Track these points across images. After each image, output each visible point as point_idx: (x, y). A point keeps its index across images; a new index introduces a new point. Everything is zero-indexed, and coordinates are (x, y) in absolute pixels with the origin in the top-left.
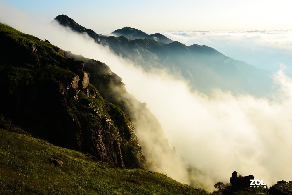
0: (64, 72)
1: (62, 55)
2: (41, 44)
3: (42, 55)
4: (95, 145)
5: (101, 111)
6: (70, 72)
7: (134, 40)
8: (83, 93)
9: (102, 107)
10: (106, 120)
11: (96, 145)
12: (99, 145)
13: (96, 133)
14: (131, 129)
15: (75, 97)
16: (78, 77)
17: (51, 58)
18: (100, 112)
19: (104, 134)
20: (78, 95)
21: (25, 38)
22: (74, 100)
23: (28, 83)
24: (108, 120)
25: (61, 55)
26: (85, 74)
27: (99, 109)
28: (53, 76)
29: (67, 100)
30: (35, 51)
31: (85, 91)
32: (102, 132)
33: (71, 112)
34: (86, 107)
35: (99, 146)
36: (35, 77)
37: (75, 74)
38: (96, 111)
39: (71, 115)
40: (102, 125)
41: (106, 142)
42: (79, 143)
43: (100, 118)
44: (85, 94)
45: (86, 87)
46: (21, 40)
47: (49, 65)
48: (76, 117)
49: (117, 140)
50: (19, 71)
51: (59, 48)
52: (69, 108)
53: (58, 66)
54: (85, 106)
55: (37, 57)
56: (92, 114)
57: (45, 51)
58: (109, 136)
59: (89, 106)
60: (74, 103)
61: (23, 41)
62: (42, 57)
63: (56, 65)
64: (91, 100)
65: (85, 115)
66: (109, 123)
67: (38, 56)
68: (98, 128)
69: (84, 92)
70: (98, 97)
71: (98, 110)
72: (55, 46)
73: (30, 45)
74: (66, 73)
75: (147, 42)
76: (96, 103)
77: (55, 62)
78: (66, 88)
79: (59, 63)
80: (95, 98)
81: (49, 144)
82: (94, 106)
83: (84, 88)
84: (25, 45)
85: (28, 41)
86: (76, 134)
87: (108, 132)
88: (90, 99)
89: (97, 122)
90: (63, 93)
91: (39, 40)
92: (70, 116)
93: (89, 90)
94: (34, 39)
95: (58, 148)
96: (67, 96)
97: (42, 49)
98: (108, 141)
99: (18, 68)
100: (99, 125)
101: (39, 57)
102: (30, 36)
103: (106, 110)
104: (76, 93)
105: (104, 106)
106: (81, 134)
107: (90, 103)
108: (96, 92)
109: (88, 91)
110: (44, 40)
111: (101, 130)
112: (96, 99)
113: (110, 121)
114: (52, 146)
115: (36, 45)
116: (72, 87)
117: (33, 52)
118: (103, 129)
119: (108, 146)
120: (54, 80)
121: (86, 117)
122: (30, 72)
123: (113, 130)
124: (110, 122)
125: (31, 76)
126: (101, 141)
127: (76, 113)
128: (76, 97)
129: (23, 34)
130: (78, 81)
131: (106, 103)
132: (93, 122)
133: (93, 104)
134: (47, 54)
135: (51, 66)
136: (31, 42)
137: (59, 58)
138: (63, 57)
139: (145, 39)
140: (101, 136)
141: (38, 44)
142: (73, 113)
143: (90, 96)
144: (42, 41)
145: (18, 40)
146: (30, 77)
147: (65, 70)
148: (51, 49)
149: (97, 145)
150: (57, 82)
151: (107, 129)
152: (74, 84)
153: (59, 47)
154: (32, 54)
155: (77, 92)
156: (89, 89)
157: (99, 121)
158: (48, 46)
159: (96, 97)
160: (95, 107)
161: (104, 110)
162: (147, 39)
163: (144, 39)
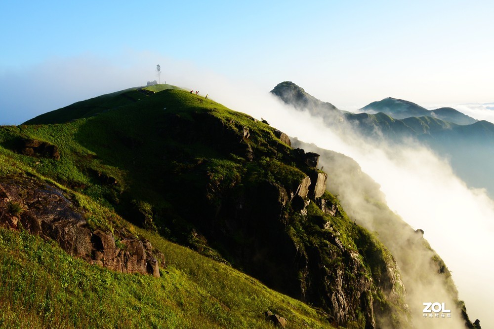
0: (287, 169)
1: (285, 142)
2: (256, 126)
3: (256, 142)
4: (329, 294)
5: (343, 238)
6: (297, 170)
7: (402, 120)
8: (315, 205)
9: (346, 230)
10: (351, 254)
11: (331, 295)
12: (336, 295)
13: (332, 274)
14: (395, 275)
15: (302, 210)
16: (309, 179)
17: (270, 147)
18: (341, 239)
19: (346, 279)
20: (307, 207)
21: (234, 118)
22: (300, 216)
23: (233, 184)
24: (355, 255)
25: (283, 143)
26: (321, 174)
27: (339, 234)
28: (270, 175)
29: (289, 215)
30: (246, 136)
31: (318, 202)
32: (342, 273)
33: (294, 235)
34: (320, 230)
35: (336, 297)
36: (243, 175)
37: (304, 174)
38: (335, 237)
39: (295, 239)
40: (343, 261)
41: (349, 292)
42: (303, 288)
43: (342, 250)
44: (318, 208)
45: (320, 196)
46: (228, 120)
47: (266, 157)
48: (301, 244)
49: (368, 292)
50: (222, 166)
51: (281, 133)
52: (292, 228)
53: (279, 160)
54: (318, 227)
55: (250, 146)
56: (328, 242)
57: (260, 137)
58: (354, 282)
59: (324, 228)
60: (300, 221)
61: (231, 121)
62: (255, 146)
63: (276, 159)
64: (327, 218)
65: (316, 242)
66: (355, 260)
67: (250, 144)
68: (337, 266)
69: (317, 204)
70: (340, 213)
71: (339, 236)
72: (275, 129)
73: (241, 128)
74: (291, 172)
75: (426, 122)
76: (336, 223)
77: (275, 153)
78: (290, 196)
79: (280, 155)
80: (334, 216)
81: (261, 285)
82: (332, 229)
83: (316, 197)
84: (233, 127)
85: (237, 122)
86: (300, 272)
87: (352, 275)
88: (327, 216)
89: (335, 257)
90: (284, 203)
91: (253, 119)
92: (293, 242)
93: (325, 202)
94: (246, 118)
95: (274, 293)
96: (290, 209)
97: (257, 134)
98: (352, 290)
99: (221, 162)
100: (339, 261)
101: (251, 146)
102: (240, 114)
103: (352, 237)
104: (304, 204)
105: (348, 229)
106: (308, 273)
107: (325, 222)
108: (336, 205)
109: (323, 202)
110: (260, 120)
111: (341, 270)
112: (336, 216)
113: (357, 256)
114: (265, 288)
115: (248, 127)
116: (299, 194)
117: (244, 138)
118: (345, 269)
119: (351, 299)
120: (272, 182)
121: (318, 245)
122: (238, 168)
123: (363, 273)
124: (358, 258)
125: (238, 174)
126: (340, 288)
127: (301, 238)
128: (304, 212)
129: (232, 111)
130: (308, 186)
131: (351, 226)
132: (328, 254)
133: (331, 226)
134: (264, 141)
135: (268, 159)
136: (242, 123)
137: (281, 148)
138: (287, 146)
139: (423, 118)
140: (340, 281)
141: (252, 126)
142: (297, 237)
143: (325, 211)
144: (257, 122)
145: (225, 121)
146: (237, 176)
147: (288, 167)
148: (269, 133)
149: (333, 295)
150: (277, 185)
151: (352, 269)
152: (303, 191)
153: (282, 131)
154: (243, 140)
155: (306, 202)
156: (325, 199)
157: (339, 255)
158: (265, 129)
159: (336, 213)
160: (334, 230)
161: (348, 236)
162: (426, 118)
163: (420, 118)
